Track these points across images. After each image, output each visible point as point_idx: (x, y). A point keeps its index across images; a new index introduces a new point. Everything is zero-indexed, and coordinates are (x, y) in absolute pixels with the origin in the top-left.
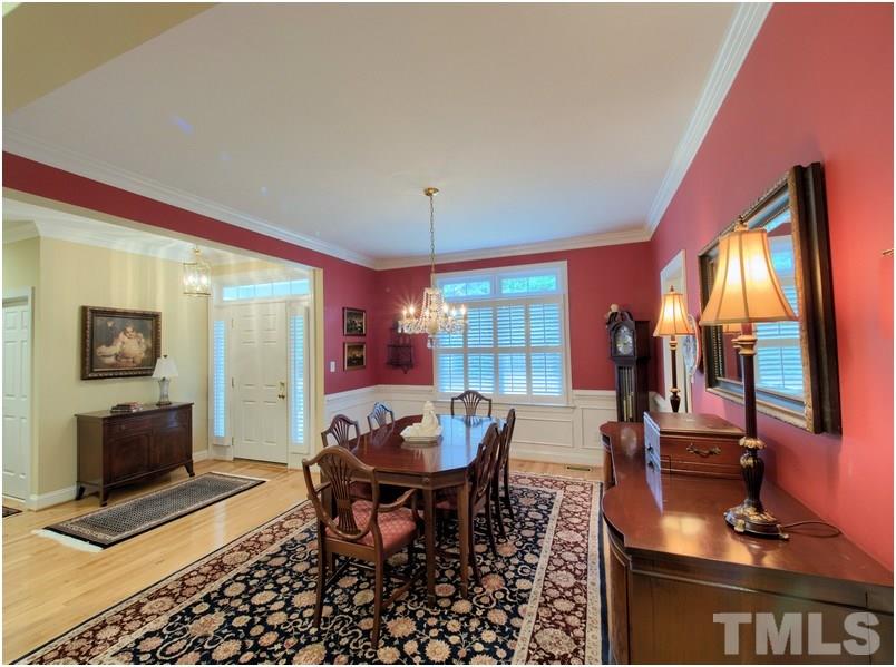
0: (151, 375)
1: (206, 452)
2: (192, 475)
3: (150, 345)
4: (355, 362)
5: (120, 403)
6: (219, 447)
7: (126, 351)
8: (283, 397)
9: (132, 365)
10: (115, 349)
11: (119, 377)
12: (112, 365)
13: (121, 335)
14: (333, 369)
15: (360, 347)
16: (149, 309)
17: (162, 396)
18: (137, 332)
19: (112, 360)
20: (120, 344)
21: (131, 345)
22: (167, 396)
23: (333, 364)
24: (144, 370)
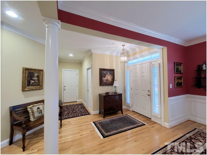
0: (113, 85)
1: (125, 106)
2: (122, 114)
3: (112, 77)
4: (179, 84)
5: (107, 92)
6: (128, 106)
7: (108, 79)
8: (149, 95)
9: (109, 82)
10: (106, 78)
11: (107, 85)
12: (105, 82)
13: (107, 75)
14: (171, 87)
15: (180, 78)
16: (112, 68)
17: (115, 91)
18: (110, 74)
19: (105, 81)
20: (107, 77)
21: (108, 77)
22: (116, 91)
23: (171, 85)
24: (111, 83)
